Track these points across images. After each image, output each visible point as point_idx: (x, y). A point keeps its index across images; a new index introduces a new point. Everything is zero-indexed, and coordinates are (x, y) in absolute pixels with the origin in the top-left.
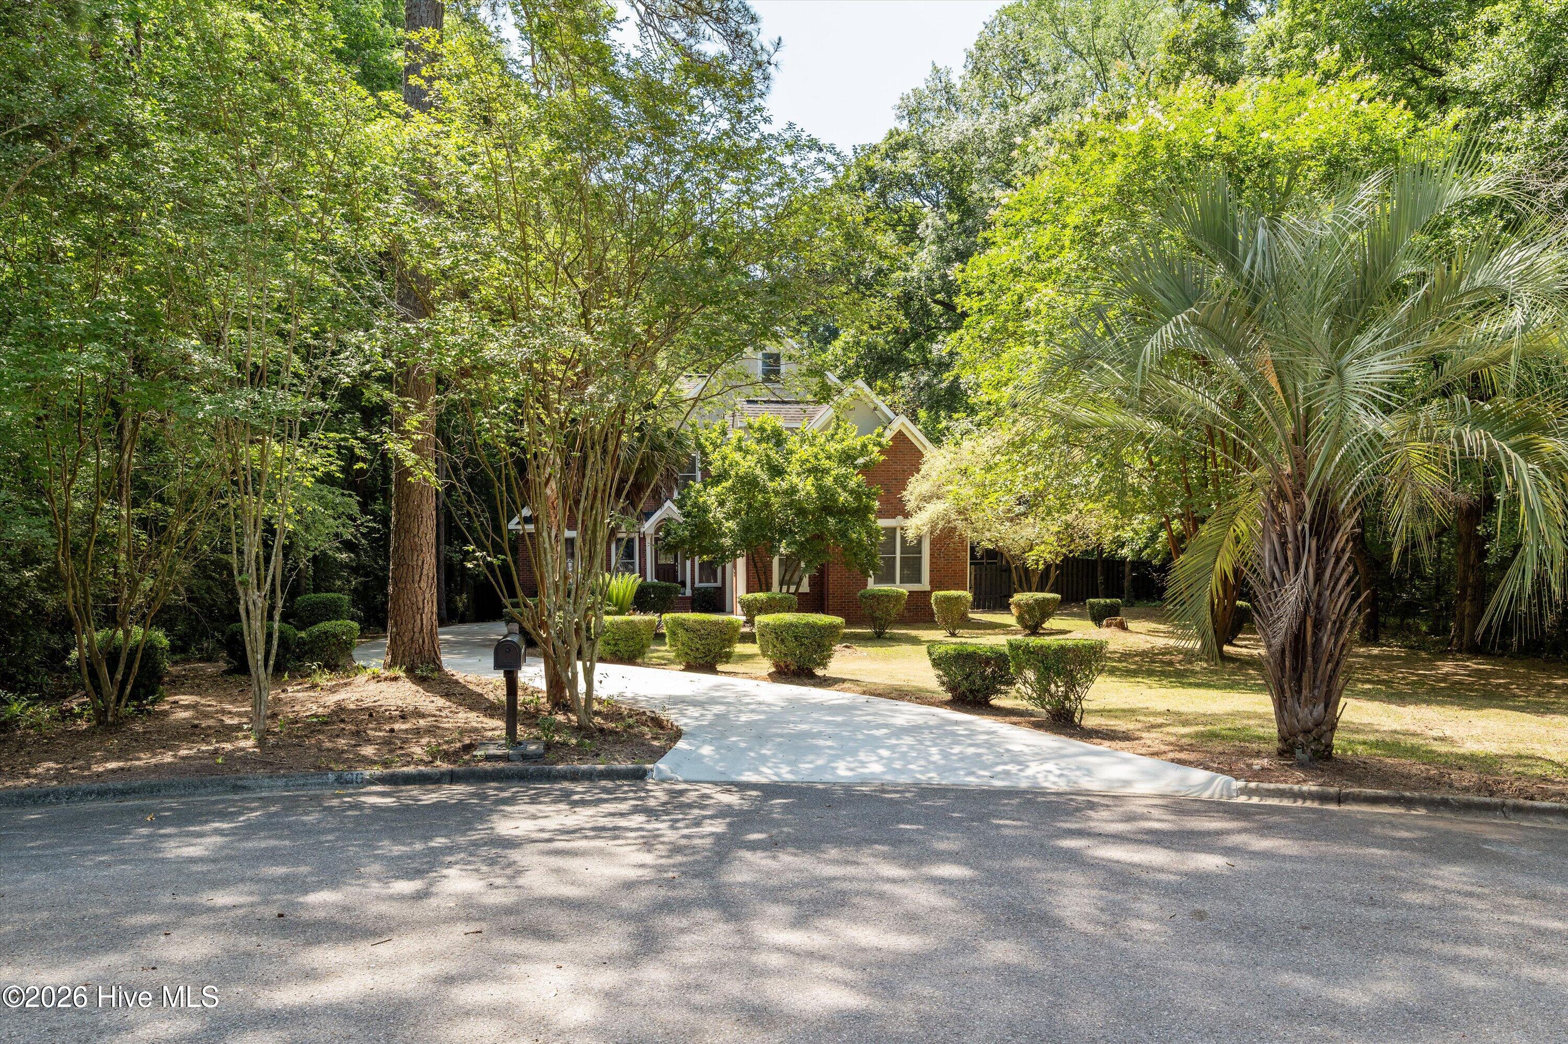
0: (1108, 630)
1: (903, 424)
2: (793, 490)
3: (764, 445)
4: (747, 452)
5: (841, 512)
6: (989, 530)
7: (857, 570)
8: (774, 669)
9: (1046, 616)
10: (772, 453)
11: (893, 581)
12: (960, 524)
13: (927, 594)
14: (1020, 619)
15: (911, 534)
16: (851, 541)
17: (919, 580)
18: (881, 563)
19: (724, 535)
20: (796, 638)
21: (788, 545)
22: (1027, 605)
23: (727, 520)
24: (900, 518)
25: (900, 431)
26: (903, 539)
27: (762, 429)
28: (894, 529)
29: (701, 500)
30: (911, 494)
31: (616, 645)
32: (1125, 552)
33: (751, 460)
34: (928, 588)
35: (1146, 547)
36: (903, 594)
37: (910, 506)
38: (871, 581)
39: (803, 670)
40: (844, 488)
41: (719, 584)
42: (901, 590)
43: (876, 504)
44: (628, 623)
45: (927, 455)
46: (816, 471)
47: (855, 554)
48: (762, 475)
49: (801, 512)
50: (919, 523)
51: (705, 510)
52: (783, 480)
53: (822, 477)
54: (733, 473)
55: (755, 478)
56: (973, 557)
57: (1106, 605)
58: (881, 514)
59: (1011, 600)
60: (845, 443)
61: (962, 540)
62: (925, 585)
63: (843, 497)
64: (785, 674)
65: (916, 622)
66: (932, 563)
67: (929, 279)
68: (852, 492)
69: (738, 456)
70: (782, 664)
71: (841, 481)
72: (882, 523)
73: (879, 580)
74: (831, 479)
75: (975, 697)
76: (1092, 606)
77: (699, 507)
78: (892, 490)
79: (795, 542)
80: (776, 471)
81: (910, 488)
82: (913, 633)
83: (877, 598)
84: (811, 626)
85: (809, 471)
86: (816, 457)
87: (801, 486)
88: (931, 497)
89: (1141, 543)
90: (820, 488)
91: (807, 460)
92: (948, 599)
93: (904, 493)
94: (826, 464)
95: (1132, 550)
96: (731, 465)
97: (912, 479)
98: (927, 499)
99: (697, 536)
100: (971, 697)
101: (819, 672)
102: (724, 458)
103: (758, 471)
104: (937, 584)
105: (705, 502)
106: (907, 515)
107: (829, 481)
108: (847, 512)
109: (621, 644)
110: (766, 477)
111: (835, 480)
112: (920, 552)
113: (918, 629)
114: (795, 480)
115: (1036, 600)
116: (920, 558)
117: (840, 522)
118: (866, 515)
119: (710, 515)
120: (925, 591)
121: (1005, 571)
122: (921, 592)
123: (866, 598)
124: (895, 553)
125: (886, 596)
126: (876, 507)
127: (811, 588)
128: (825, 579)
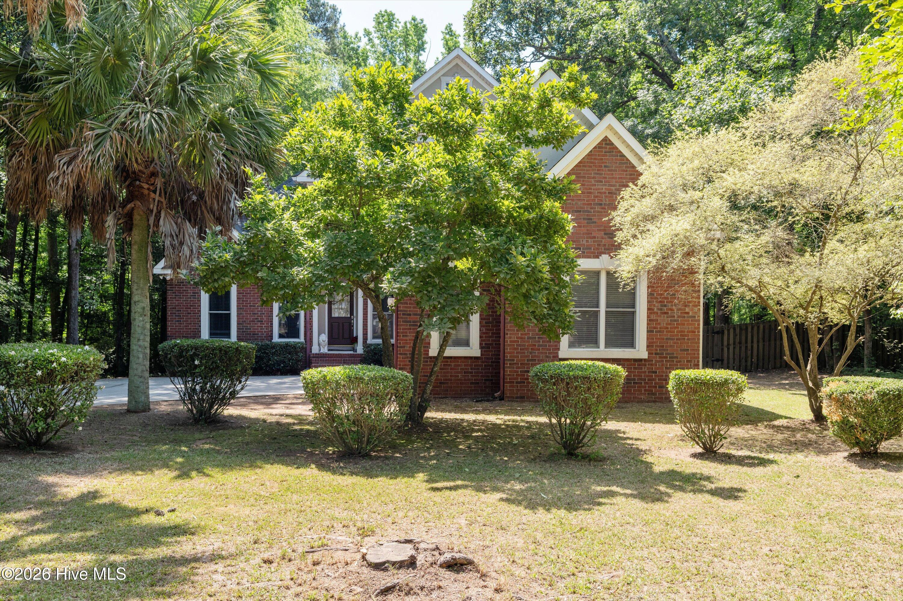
1: (610, 127)
11: (595, 342)
13: (642, 365)
17: (631, 344)
18: (579, 319)
24: (605, 257)
25: (606, 140)
26: (611, 282)
28: (597, 273)
30: (624, 217)
34: (645, 356)
37: (623, 234)
38: (565, 340)
50: (641, 253)
62: (641, 352)
66: (650, 321)
78: (597, 208)
79: (410, 272)
81: (623, 206)
83: (567, 381)
90: (455, 170)
93: (614, 214)
97: (626, 193)
98: (651, 217)
104: (657, 349)
106: (618, 248)
112: (633, 305)
116: (633, 313)
117: (496, 235)
118: (550, 237)
119: (269, 226)
120: (640, 360)
121: (718, 333)
122: (635, 360)
123: (545, 381)
124: (597, 306)
125: (586, 378)
126: (570, 227)
127: (481, 347)
128: (502, 340)
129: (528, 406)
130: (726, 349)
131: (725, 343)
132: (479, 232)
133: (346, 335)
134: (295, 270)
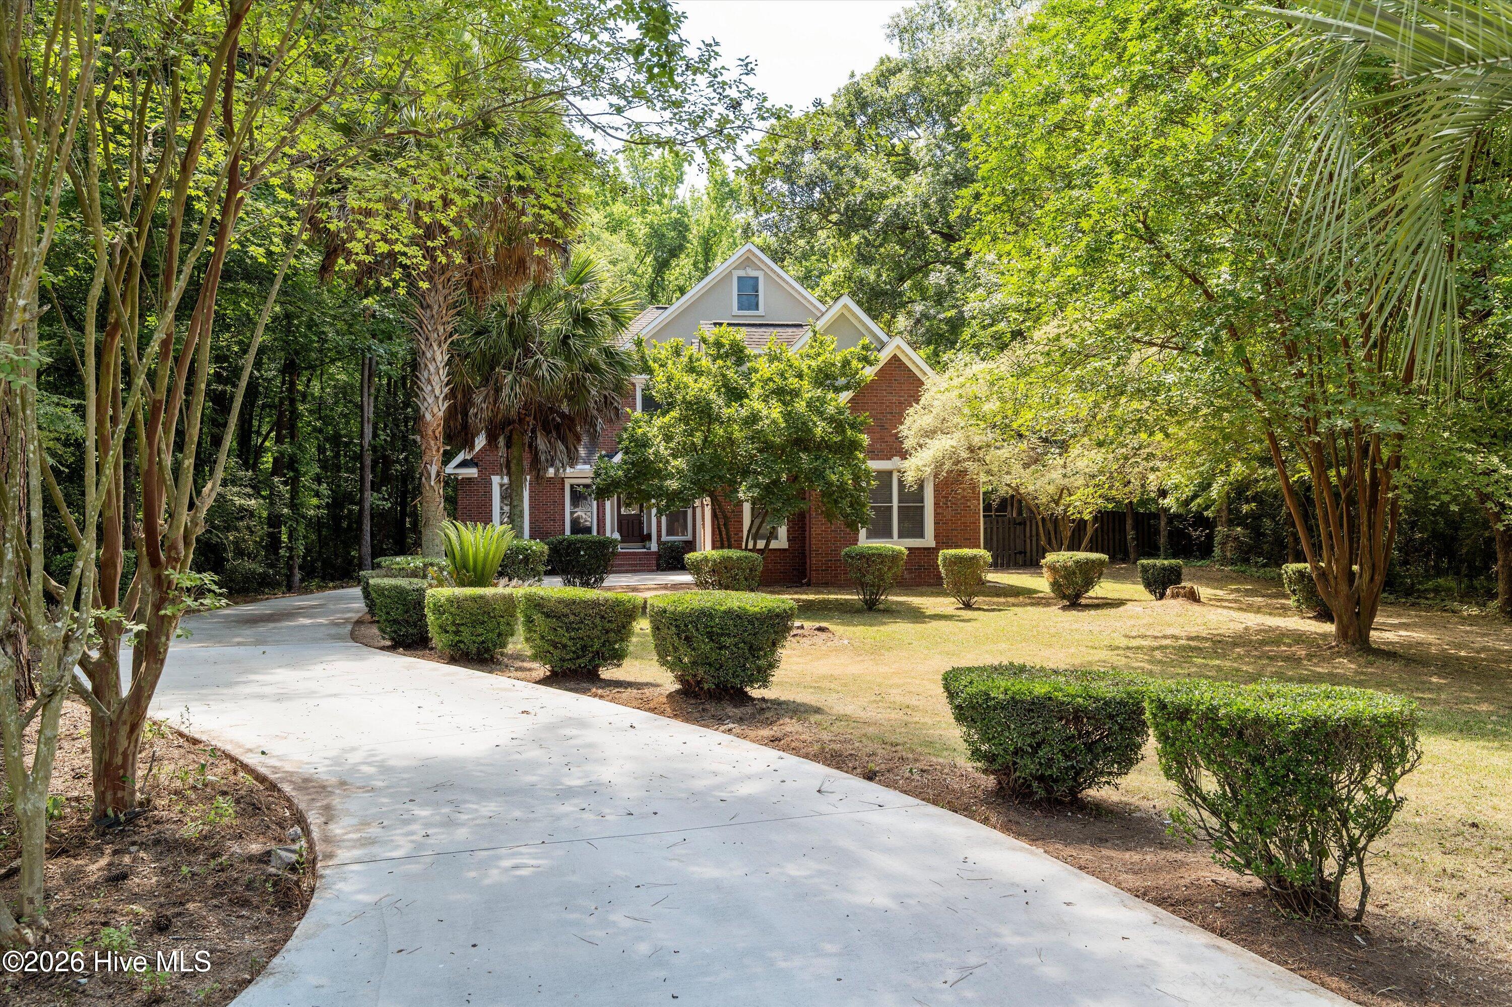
0: (1173, 601)
1: (898, 347)
2: (754, 418)
3: (720, 362)
4: (700, 374)
5: (819, 448)
6: (1008, 473)
7: (839, 522)
8: (678, 686)
9: (1089, 583)
10: (730, 374)
11: (889, 535)
12: (971, 466)
13: (931, 553)
14: (1055, 585)
15: (910, 478)
16: (830, 484)
17: (921, 535)
18: (872, 514)
19: (671, 476)
20: (710, 635)
21: (749, 489)
22: (1065, 568)
23: (675, 457)
24: (896, 459)
25: (895, 356)
26: (901, 482)
27: (718, 344)
28: (890, 473)
29: (640, 431)
30: (909, 429)
31: (456, 633)
32: (1169, 502)
33: (705, 383)
34: (933, 544)
35: (1195, 496)
36: (901, 552)
37: (907, 444)
38: (863, 533)
39: (725, 689)
40: (821, 414)
41: (689, 537)
42: (897, 547)
43: (865, 439)
44: (474, 599)
45: (928, 383)
46: (784, 394)
47: (836, 501)
48: (717, 401)
49: (767, 447)
50: (920, 463)
51: (644, 443)
52: (742, 406)
53: (792, 400)
54: (679, 397)
55: (709, 404)
56: (988, 508)
57: (1164, 569)
58: (874, 454)
59: (1043, 562)
60: (820, 359)
61: (974, 487)
62: (929, 540)
63: (820, 429)
64: (696, 696)
65: (919, 585)
66: (937, 514)
67: (926, 205)
68: (831, 420)
69: (689, 379)
70: (689, 678)
71: (814, 407)
72: (874, 465)
73: (870, 535)
74: (804, 404)
75: (1050, 790)
76: (1145, 570)
77: (636, 441)
78: (887, 426)
79: (758, 485)
80: (736, 395)
81: (908, 421)
82: (916, 601)
83: (868, 558)
84: (738, 617)
85: (773, 392)
86: (782, 375)
87: (765, 412)
88: (934, 432)
89: (1188, 492)
90: (788, 416)
91: (771, 379)
92: (960, 560)
93: (901, 427)
94: (793, 382)
95: (1178, 499)
96: (677, 388)
97: (911, 411)
98: (930, 433)
99: (635, 478)
100: (1041, 793)
101: (755, 692)
102: (669, 379)
103: (713, 396)
104: (944, 539)
105: (644, 434)
106: (904, 455)
107: (800, 406)
108: (828, 447)
109: (466, 632)
110: (720, 402)
111: (809, 405)
112: (922, 500)
113: (922, 595)
114: (758, 405)
115: (1077, 562)
116: (923, 507)
117: (817, 459)
118: (852, 453)
119: (651, 451)
120: (929, 549)
121: (1020, 524)
122: (925, 549)
123: (852, 558)
124: (891, 502)
125: (880, 555)
126: (865, 444)
127: (789, 540)
128: (807, 533)
129: (832, 589)
130: (1028, 541)
131: (1028, 534)
132: (803, 456)
133: (636, 533)
134: (668, 482)
